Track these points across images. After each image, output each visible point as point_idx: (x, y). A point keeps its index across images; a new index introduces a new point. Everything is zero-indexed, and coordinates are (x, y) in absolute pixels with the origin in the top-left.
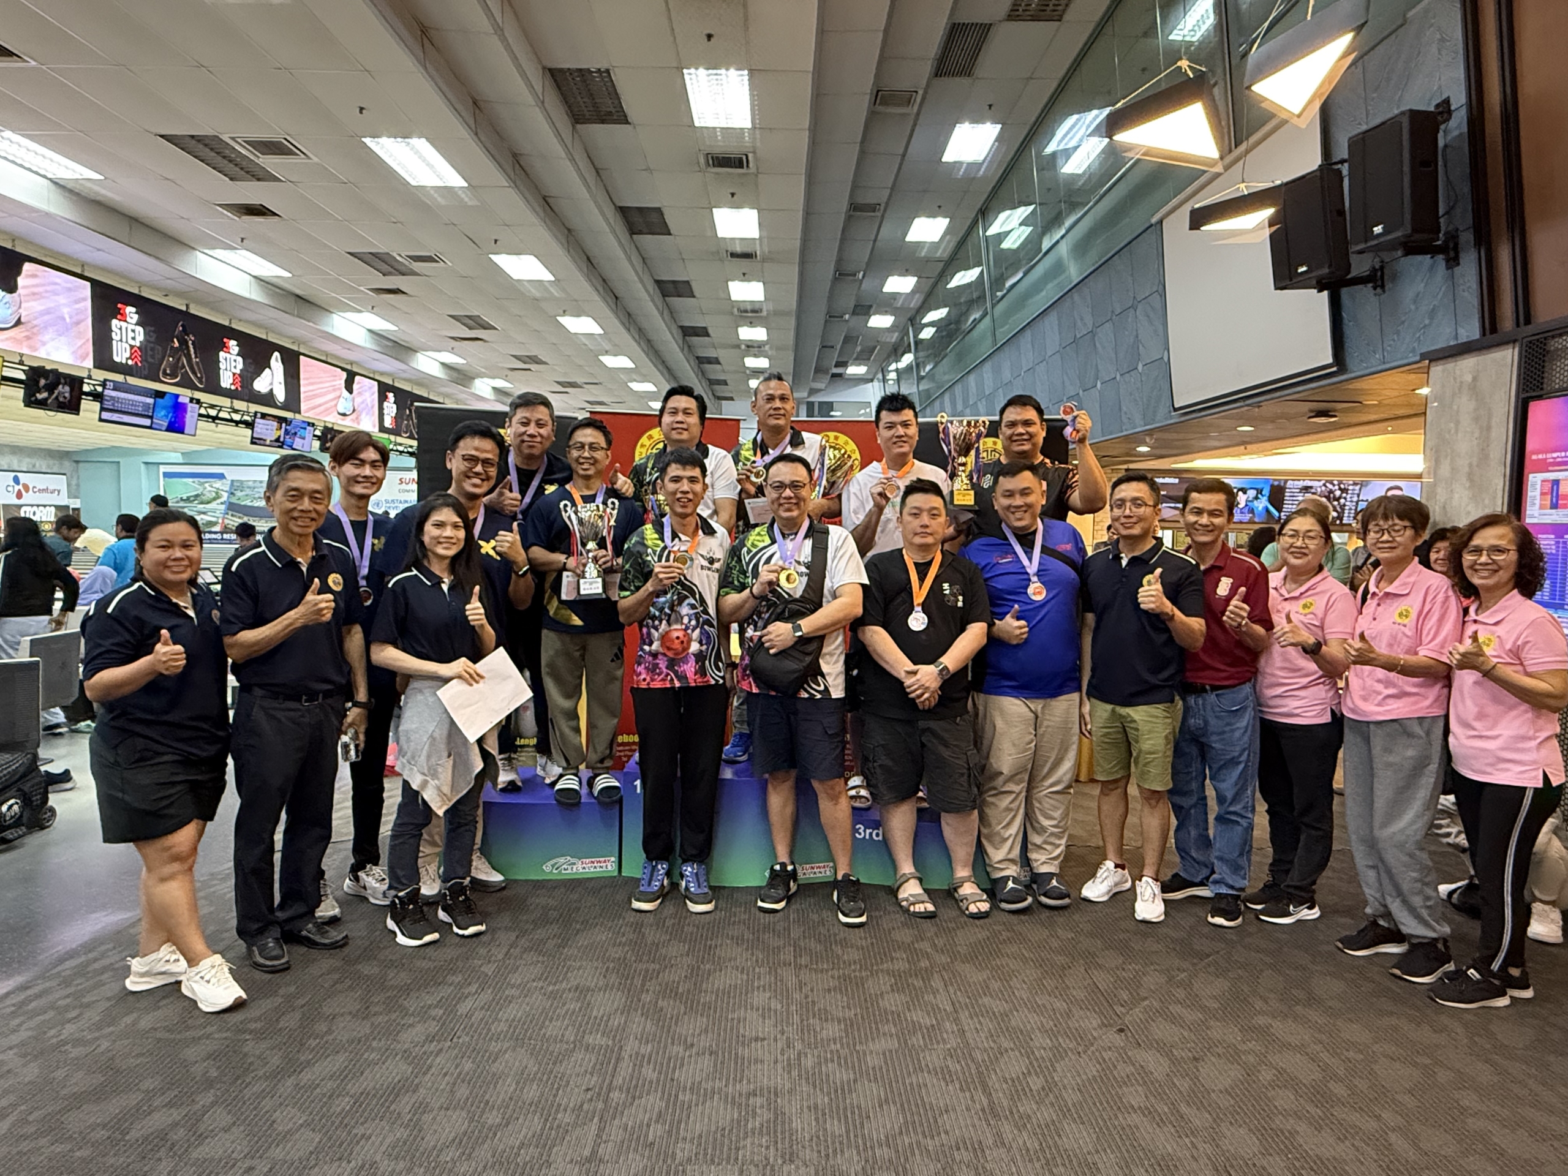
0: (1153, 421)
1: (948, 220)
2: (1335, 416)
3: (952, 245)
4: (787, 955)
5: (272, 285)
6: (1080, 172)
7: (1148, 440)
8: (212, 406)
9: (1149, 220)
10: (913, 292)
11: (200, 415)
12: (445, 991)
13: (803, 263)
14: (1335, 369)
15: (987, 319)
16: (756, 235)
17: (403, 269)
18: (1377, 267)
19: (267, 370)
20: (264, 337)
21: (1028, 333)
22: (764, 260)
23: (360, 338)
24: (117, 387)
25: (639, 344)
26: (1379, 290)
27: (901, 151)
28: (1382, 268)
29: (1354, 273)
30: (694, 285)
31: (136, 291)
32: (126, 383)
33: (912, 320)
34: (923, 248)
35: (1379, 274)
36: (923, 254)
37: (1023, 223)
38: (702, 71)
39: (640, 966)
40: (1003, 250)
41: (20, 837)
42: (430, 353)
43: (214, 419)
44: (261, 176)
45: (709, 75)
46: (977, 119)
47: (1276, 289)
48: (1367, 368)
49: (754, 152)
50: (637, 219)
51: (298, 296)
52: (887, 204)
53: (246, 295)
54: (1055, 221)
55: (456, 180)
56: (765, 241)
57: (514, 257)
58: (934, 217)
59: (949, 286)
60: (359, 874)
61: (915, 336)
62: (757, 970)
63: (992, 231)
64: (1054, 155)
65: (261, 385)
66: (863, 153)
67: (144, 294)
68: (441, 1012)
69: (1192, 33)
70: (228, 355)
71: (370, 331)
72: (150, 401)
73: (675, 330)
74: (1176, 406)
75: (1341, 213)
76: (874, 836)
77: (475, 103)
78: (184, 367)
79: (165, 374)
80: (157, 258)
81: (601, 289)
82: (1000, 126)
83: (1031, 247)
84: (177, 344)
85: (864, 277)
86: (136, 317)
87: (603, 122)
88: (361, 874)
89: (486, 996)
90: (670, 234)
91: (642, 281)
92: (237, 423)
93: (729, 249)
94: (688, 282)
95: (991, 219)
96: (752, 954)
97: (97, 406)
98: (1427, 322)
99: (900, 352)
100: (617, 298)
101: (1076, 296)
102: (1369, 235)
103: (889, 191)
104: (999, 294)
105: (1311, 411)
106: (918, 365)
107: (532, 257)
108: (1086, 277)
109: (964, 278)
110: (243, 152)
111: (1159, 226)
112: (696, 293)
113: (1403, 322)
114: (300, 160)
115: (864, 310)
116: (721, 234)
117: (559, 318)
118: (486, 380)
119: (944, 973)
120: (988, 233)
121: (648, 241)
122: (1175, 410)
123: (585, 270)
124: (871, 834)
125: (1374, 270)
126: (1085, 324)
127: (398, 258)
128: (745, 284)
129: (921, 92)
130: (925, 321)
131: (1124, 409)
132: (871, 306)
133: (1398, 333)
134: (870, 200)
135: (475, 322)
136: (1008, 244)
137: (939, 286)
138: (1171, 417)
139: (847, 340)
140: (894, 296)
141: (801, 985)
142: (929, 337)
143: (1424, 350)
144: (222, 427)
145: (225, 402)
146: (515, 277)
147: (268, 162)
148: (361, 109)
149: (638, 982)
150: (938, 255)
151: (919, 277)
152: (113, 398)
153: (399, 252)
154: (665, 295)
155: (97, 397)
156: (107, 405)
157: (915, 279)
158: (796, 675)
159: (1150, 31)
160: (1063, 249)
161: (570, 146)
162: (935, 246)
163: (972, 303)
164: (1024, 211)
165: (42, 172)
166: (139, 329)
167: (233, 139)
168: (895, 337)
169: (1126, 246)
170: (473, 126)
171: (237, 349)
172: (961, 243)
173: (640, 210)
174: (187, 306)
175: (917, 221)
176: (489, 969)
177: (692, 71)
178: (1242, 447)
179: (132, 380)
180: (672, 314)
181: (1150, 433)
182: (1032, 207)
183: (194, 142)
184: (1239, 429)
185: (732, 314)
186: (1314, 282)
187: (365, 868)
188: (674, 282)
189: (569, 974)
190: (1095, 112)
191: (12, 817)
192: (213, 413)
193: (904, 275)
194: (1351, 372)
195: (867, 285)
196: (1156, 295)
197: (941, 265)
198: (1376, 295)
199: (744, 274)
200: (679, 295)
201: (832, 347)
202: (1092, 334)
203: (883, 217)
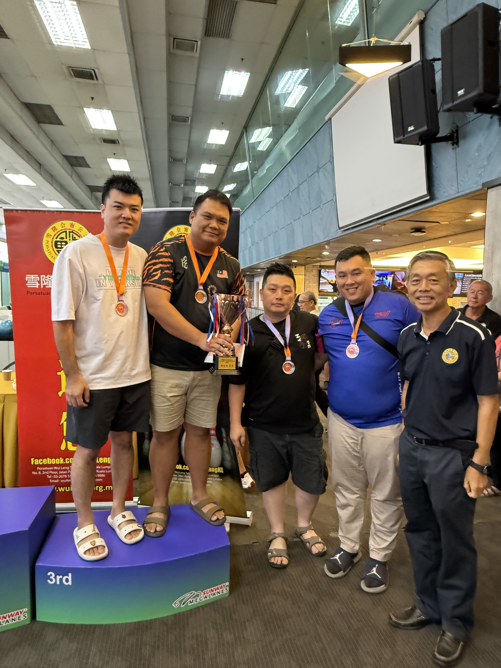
0: (329, 236)
1: (228, 131)
2: (426, 231)
3: (232, 147)
7: (326, 247)
9: (324, 119)
10: (216, 172)
13: (147, 150)
14: (428, 198)
15: (250, 186)
18: (454, 130)
21: (267, 192)
22: (124, 145)
26: (455, 145)
27: (194, 83)
28: (457, 131)
29: (439, 135)
30: (87, 160)
34: (216, 147)
35: (455, 135)
37: (269, 137)
40: (258, 151)
46: (236, 68)
48: (448, 196)
49: (98, 69)
50: (38, 112)
52: (192, 117)
56: (121, 132)
58: (221, 129)
59: (234, 171)
64: (280, 96)
66: (170, 83)
69: (348, 21)
73: (84, 187)
74: (340, 227)
75: (434, 91)
76: (64, 581)
82: (249, 74)
85: (187, 162)
90: (62, 124)
91: (52, 155)
93: (101, 137)
94: (83, 158)
95: (250, 133)
98: (485, 163)
100: (40, 164)
102: (454, 96)
103: (191, 109)
104: (255, 172)
105: (412, 228)
108: (294, 158)
109: (241, 167)
111: (329, 122)
112: (90, 165)
113: (470, 165)
115: (191, 183)
116: (93, 125)
117: (5, 175)
120: (250, 142)
121: (50, 129)
124: (61, 580)
125: (453, 133)
126: (294, 183)
128: (117, 160)
129: (199, 42)
131: (314, 229)
132: (194, 181)
133: (467, 172)
134: (182, 114)
137: (228, 170)
138: (338, 233)
139: (184, 198)
140: (206, 175)
143: (484, 181)
150: (225, 152)
151: (218, 165)
154: (72, 165)
157: (216, 166)
159: (325, 17)
162: (222, 147)
164: (268, 130)
169: (313, 137)
172: (236, 147)
173: (38, 106)
175: (212, 131)
178: (376, 253)
180: (80, 177)
181: (328, 242)
182: (272, 128)
184: (374, 240)
186: (417, 139)
188: (76, 158)
190: (300, 71)
193: (210, 164)
194: (438, 199)
195: (190, 167)
196: (329, 163)
197: (229, 158)
198: (453, 149)
199: (114, 154)
200: (81, 166)
201: (178, 202)
202: (298, 188)
203: (191, 126)
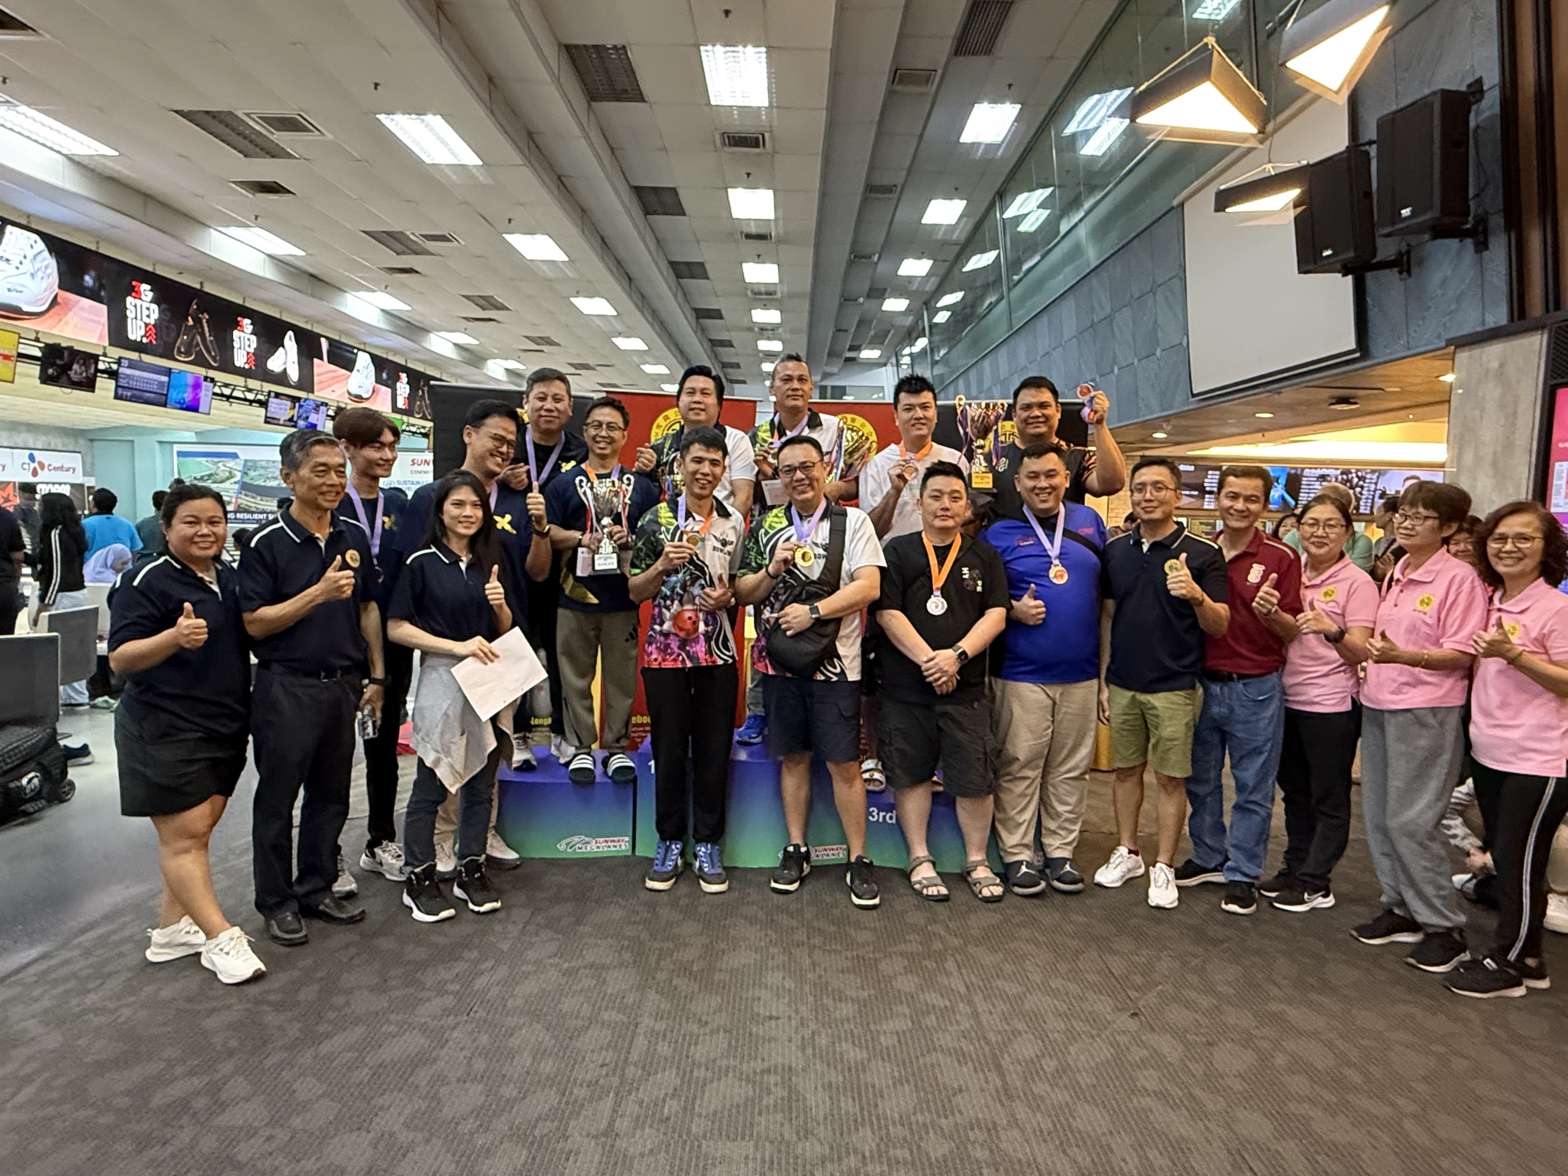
0: (1171, 407)
1: (965, 202)
2: (1356, 403)
3: (970, 227)
4: (801, 935)
5: (286, 264)
6: (1100, 153)
7: (1164, 425)
8: (226, 385)
9: (1171, 202)
10: (930, 274)
11: (215, 394)
12: (460, 967)
13: (817, 246)
14: (1357, 355)
15: (1004, 303)
16: (772, 216)
17: (415, 247)
18: (1404, 250)
19: (281, 349)
20: (278, 316)
21: (1044, 319)
22: (781, 241)
23: (374, 319)
24: (132, 365)
25: (652, 325)
26: (1405, 274)
27: (919, 132)
28: (1408, 252)
29: (1380, 256)
30: (708, 267)
31: (150, 269)
32: (141, 361)
33: (926, 303)
34: (939, 230)
35: (1405, 258)
36: (939, 237)
37: (1041, 206)
38: (719, 49)
39: (657, 945)
40: (1019, 232)
41: (40, 810)
42: (443, 334)
43: (229, 398)
44: (275, 152)
45: (726, 53)
46: (997, 99)
47: (1300, 272)
48: (1390, 354)
49: (771, 132)
50: (652, 199)
51: (312, 275)
52: (904, 185)
53: (261, 273)
54: (1074, 203)
55: (471, 159)
56: (781, 222)
57: (528, 237)
58: (951, 199)
59: (964, 270)
60: (376, 850)
61: (930, 319)
62: (771, 949)
63: (1008, 214)
64: (1074, 136)
65: (275, 364)
66: (880, 134)
67: (158, 272)
68: (458, 987)
69: (1217, 12)
70: (242, 334)
71: (383, 310)
72: (165, 379)
73: (689, 313)
74: (1195, 392)
75: (1368, 195)
76: (887, 818)
77: (490, 79)
78: (198, 345)
79: (179, 352)
80: (172, 236)
81: (614, 269)
82: (1019, 106)
83: (1049, 229)
84: (191, 322)
85: (879, 258)
86: (150, 295)
87: (618, 100)
88: (377, 850)
89: (502, 972)
90: (684, 214)
91: (657, 264)
92: (251, 402)
93: (746, 230)
94: (702, 265)
95: (1008, 201)
96: (766, 935)
97: (112, 384)
98: (1453, 307)
99: (914, 335)
100: (630, 279)
101: (1094, 281)
102: (1396, 218)
103: (904, 173)
104: (1016, 278)
105: (1332, 398)
106: (932, 350)
107: (546, 237)
108: (1104, 261)
109: (979, 261)
110: (258, 128)
111: (1180, 209)
112: (710, 274)
113: (1429, 308)
114: (314, 136)
115: (878, 293)
116: (736, 214)
117: (572, 299)
118: (498, 361)
119: (957, 956)
120: (1005, 216)
121: (661, 221)
122: (1194, 396)
123: (600, 251)
124: (884, 817)
125: (1401, 254)
126: (1103, 308)
127: (412, 237)
128: (760, 265)
129: (940, 72)
130: (939, 305)
131: (1141, 394)
132: (885, 290)
133: (1423, 318)
134: (885, 180)
135: (488, 303)
136: (1025, 227)
137: (956, 271)
138: (1189, 404)
139: (860, 323)
140: (910, 279)
141: (814, 965)
142: (944, 321)
143: (1450, 336)
144: (236, 406)
145: (239, 380)
146: (529, 258)
147: (281, 138)
148: (376, 85)
149: (652, 960)
150: (954, 237)
151: (935, 261)
152: (128, 376)
153: (413, 232)
154: (678, 276)
155: (112, 374)
156: (123, 382)
157: (931, 262)
158: (811, 658)
159: (1175, 9)
160: (1082, 232)
161: (586, 126)
162: (951, 228)
163: (987, 287)
164: (1042, 194)
165: (57, 148)
166: (154, 307)
167: (248, 115)
168: (909, 321)
169: (1145, 229)
170: (488, 104)
171: (251, 328)
172: (977, 227)
173: (656, 190)
174: (201, 284)
175: (933, 202)
176: (505, 946)
177: (710, 47)
178: (1260, 435)
179: (147, 358)
180: (686, 296)
181: (1167, 419)
182: (1050, 190)
183: (209, 118)
184: (1258, 415)
185: (746, 296)
186: (1339, 266)
187: (381, 844)
188: (688, 264)
189: (585, 952)
190: (1116, 92)
191: (32, 790)
192: (227, 391)
193: (919, 258)
194: (1375, 358)
195: (882, 268)
196: (1176, 281)
197: (957, 248)
198: (1401, 279)
199: (759, 256)
200: (693, 277)
201: (846, 331)
202: (1109, 318)
203: (899, 199)
